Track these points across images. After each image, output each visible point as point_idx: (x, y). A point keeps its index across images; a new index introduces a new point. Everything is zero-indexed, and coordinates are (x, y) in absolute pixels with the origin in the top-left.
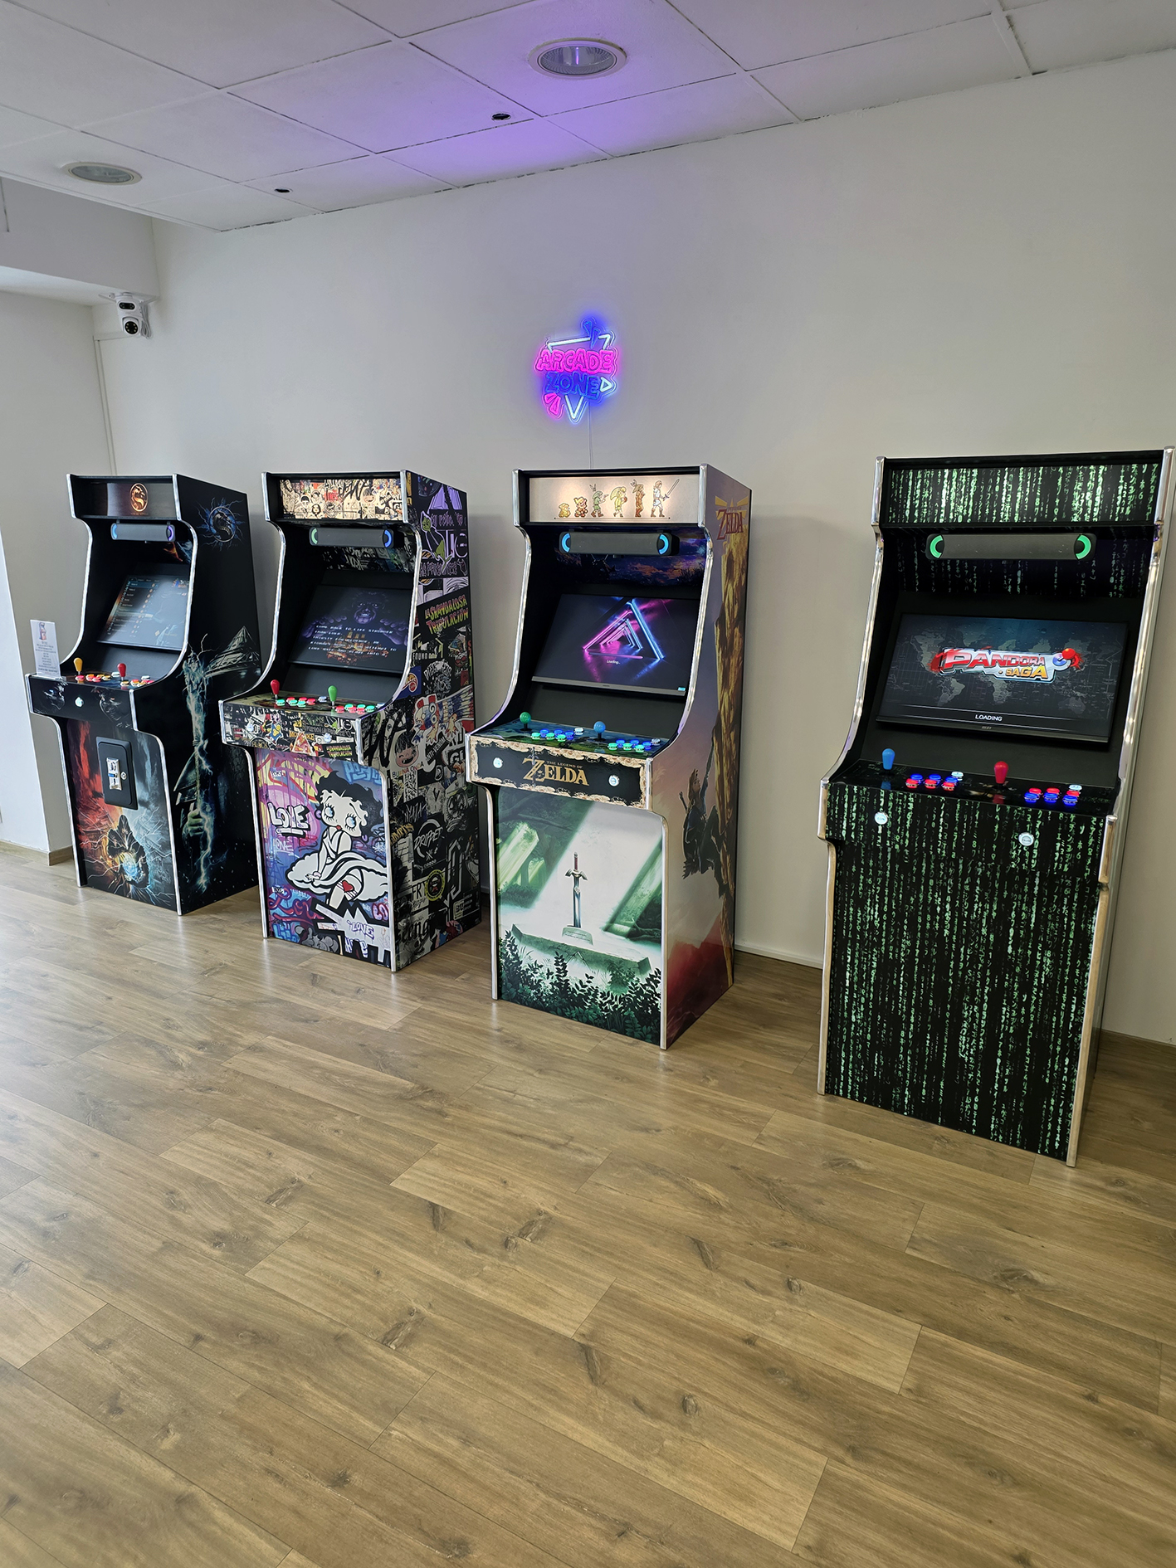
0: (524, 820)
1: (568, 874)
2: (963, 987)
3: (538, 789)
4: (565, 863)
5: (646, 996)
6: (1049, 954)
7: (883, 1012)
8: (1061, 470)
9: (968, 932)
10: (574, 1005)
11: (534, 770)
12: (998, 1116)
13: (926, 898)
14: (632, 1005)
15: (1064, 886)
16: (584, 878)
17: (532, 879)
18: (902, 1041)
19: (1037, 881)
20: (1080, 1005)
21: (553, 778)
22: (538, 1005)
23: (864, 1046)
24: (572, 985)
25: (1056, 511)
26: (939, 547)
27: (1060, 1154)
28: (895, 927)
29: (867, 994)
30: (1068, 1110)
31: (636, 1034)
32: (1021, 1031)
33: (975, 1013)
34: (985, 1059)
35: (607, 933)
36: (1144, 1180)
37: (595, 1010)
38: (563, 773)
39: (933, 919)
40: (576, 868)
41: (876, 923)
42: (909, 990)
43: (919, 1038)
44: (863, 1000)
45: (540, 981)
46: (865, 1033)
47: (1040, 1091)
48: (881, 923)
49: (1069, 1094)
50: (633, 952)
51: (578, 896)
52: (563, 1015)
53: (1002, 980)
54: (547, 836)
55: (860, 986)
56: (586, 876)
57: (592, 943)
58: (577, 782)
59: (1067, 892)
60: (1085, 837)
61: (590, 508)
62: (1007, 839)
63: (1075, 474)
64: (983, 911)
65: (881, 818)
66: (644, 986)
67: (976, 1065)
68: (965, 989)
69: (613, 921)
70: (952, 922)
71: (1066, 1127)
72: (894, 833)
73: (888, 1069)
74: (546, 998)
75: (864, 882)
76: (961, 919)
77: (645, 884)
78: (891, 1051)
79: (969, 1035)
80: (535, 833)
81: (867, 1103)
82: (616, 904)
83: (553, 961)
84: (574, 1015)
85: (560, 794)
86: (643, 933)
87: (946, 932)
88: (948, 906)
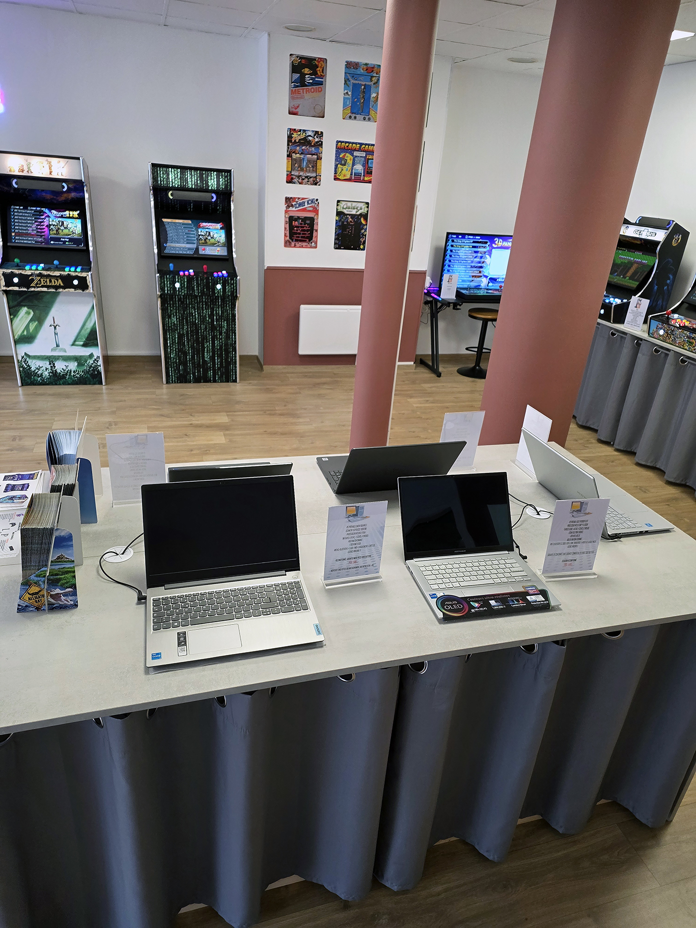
0: (24, 306)
1: (50, 326)
2: (204, 338)
3: (39, 289)
4: (49, 321)
5: (94, 367)
6: (225, 322)
7: (182, 352)
8: (204, 172)
9: (203, 320)
10: (61, 379)
11: (35, 282)
12: (218, 375)
13: (190, 311)
14: (88, 372)
15: (227, 301)
16: (59, 326)
17: (33, 331)
18: (188, 359)
19: (220, 301)
20: (235, 336)
21: (46, 284)
22: (43, 383)
23: (177, 364)
24: (58, 371)
25: (204, 185)
26: (172, 195)
27: (235, 381)
28: (182, 323)
29: (176, 346)
30: (236, 367)
31: (91, 383)
32: (221, 347)
33: (208, 345)
34: (212, 358)
35: (73, 347)
36: (256, 382)
37: (71, 378)
38: (50, 281)
39: (193, 318)
40: (54, 322)
41: (176, 323)
42: (188, 342)
43: (193, 357)
44: (174, 349)
45: (42, 373)
46: (176, 360)
47: (228, 364)
48: (177, 322)
49: (236, 362)
50: (85, 352)
51: (57, 334)
52: (56, 384)
53: (214, 333)
54: (37, 311)
55: (173, 345)
56: (60, 325)
57: (66, 352)
58: (58, 285)
59: (228, 302)
60: (233, 284)
61: (26, 168)
62: (214, 288)
63: (208, 174)
64: (206, 312)
65: (177, 285)
66: (92, 364)
67: (210, 361)
68: (205, 338)
69: (75, 341)
70: (198, 317)
71: (236, 372)
72: (182, 290)
73: (185, 370)
74: (46, 379)
75: (170, 309)
76: (201, 316)
77: (87, 324)
78: (185, 364)
79: (207, 352)
80: (31, 311)
81: (180, 383)
82: (75, 334)
83: (48, 363)
84: (61, 383)
85: (50, 290)
86: (89, 343)
87: (197, 321)
88: (196, 313)
